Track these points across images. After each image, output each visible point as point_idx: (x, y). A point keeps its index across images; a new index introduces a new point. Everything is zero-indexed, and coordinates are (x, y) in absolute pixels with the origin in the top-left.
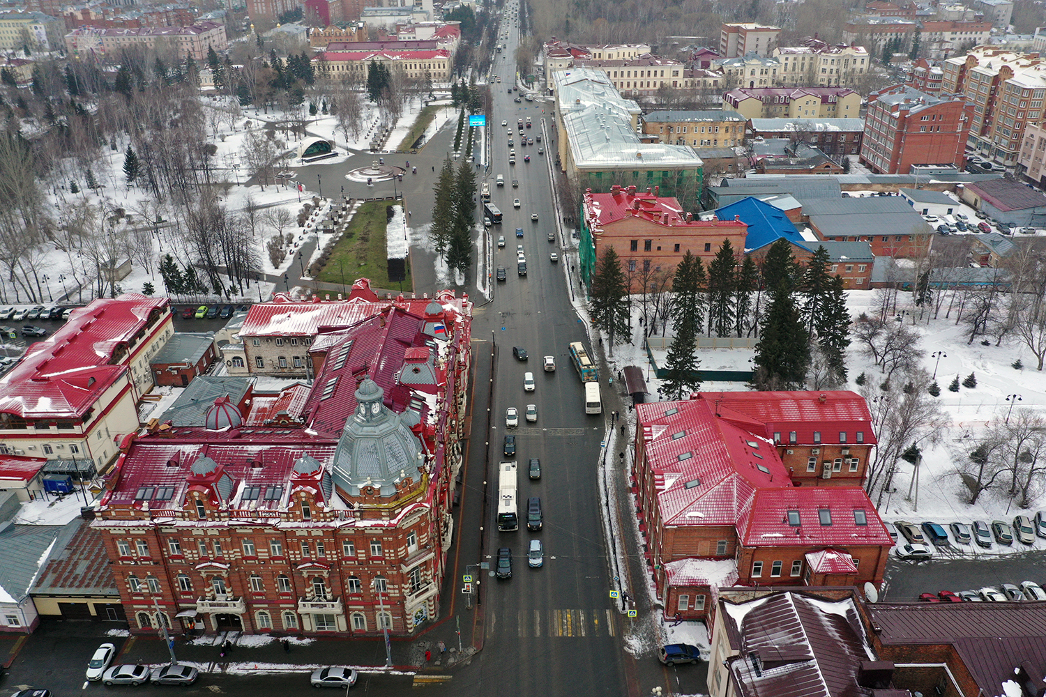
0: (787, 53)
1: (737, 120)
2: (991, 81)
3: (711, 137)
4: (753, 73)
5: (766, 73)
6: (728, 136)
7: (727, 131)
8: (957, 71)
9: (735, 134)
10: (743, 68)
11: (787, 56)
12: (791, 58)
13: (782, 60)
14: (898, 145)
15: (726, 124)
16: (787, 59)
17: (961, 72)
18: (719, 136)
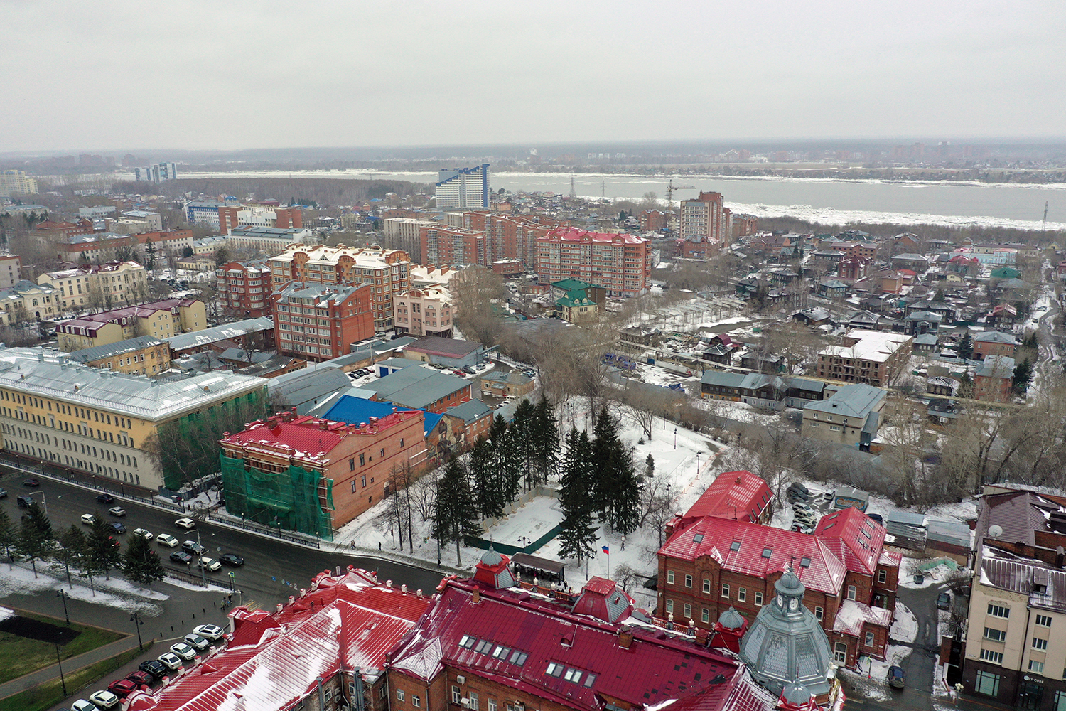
0: (59, 277)
1: (159, 343)
2: (335, 269)
3: (139, 366)
4: (35, 303)
5: (48, 301)
6: (155, 361)
7: (153, 357)
8: (289, 267)
9: (161, 358)
10: (21, 300)
11: (61, 280)
12: (65, 282)
13: (57, 285)
14: (333, 330)
15: (151, 350)
16: (61, 283)
17: (292, 267)
18: (147, 364)
